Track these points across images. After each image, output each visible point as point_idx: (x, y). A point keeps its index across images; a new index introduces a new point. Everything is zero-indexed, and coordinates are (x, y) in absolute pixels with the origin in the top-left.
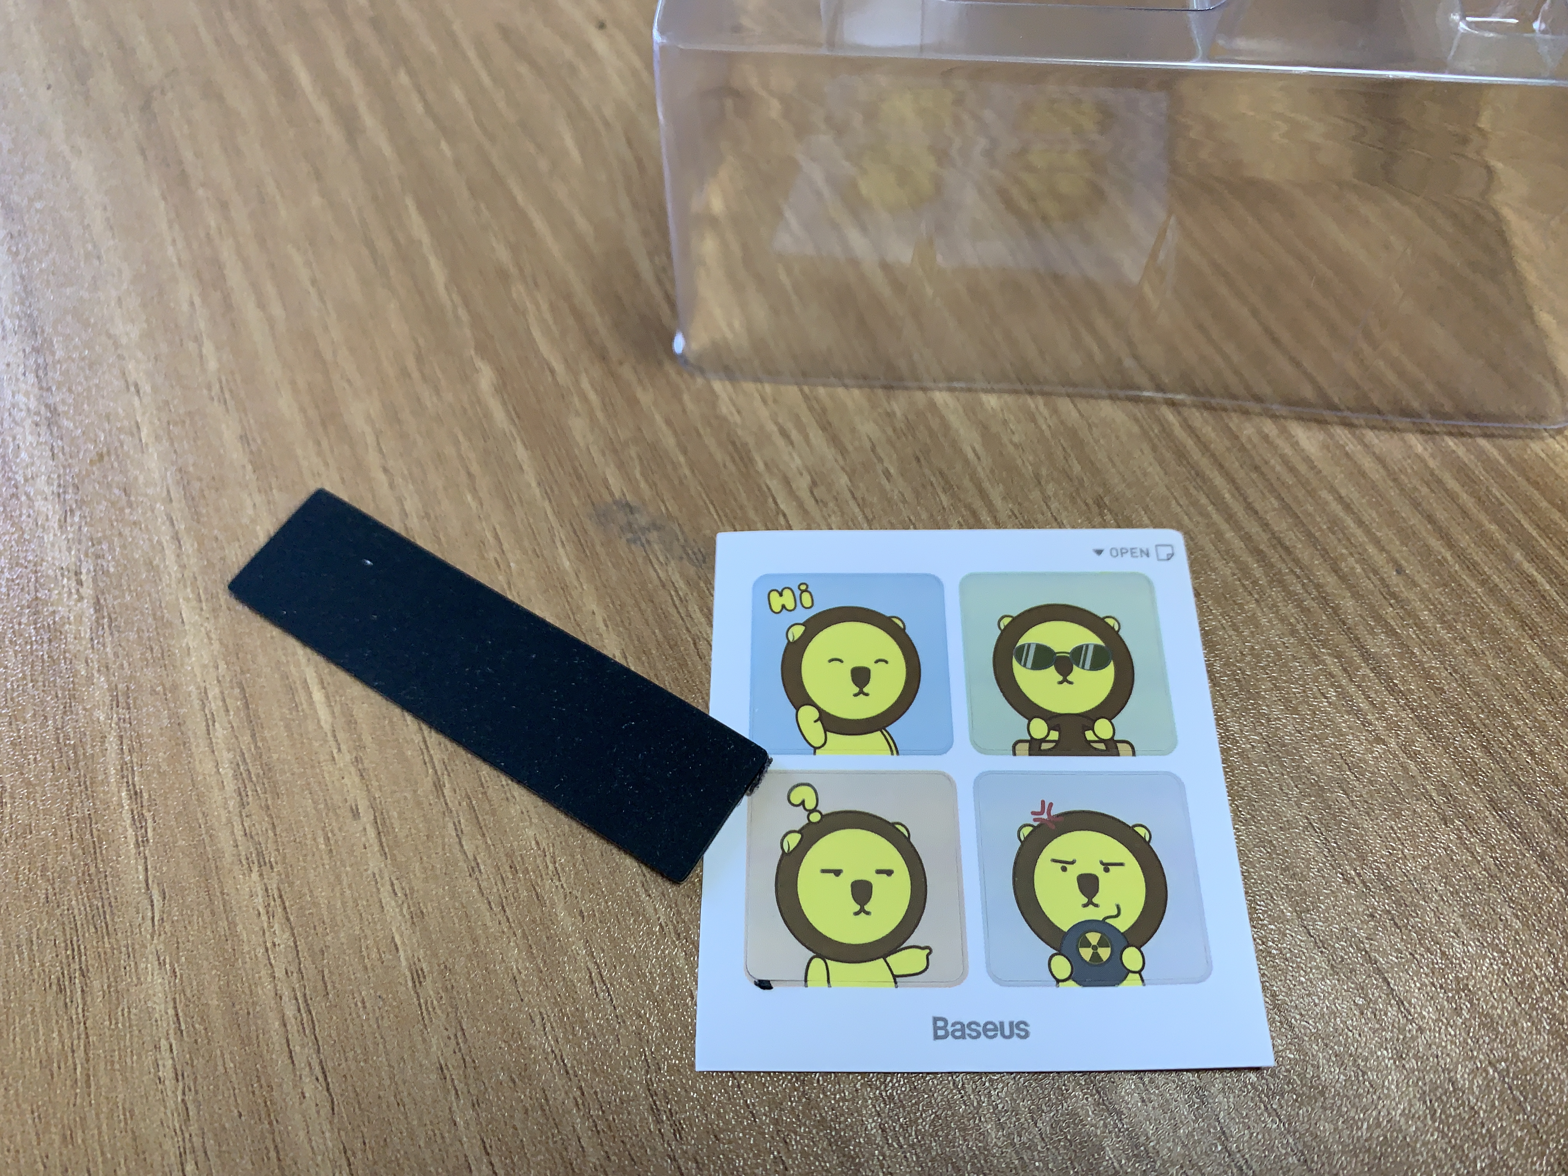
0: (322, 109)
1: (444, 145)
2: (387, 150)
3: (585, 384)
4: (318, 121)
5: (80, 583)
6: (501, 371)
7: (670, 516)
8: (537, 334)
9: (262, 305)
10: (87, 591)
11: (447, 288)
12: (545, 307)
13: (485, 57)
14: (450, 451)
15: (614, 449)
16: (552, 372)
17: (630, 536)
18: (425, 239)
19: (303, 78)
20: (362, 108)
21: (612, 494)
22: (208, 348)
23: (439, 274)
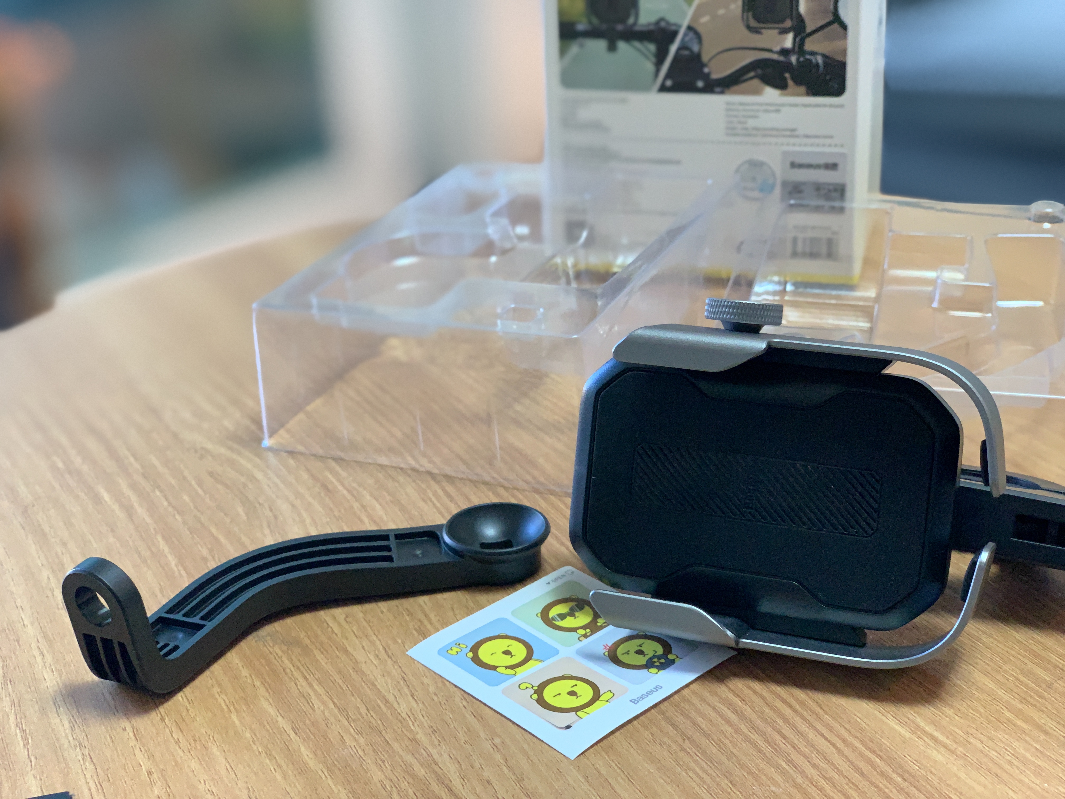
0: (116, 507)
2: (148, 520)
11: (176, 565)
13: (200, 484)
19: (106, 496)
20: (136, 505)
23: (172, 560)
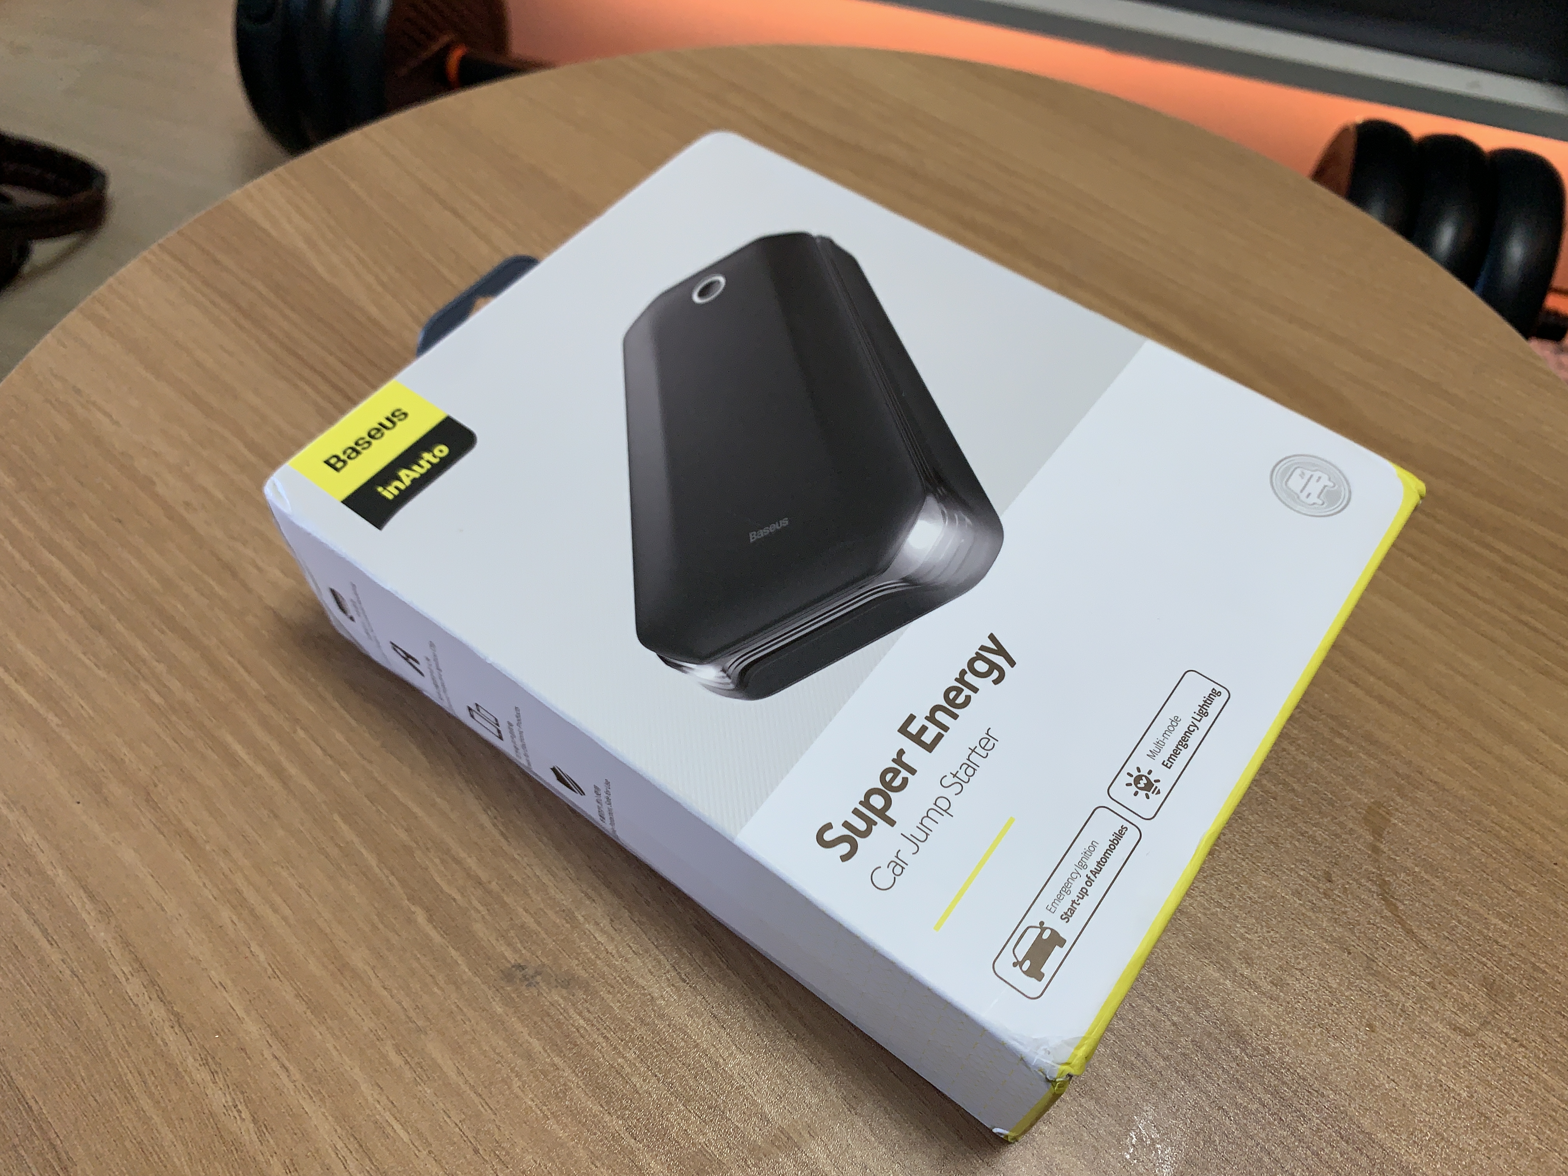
1: (342, 773)
3: (475, 903)
4: (260, 777)
5: (239, 1111)
6: (427, 910)
7: (544, 965)
8: (438, 880)
9: (276, 911)
10: (245, 1114)
12: (437, 861)
14: (415, 965)
15: (503, 935)
16: (454, 900)
17: (527, 983)
18: (356, 840)
21: (509, 962)
22: (255, 948)
